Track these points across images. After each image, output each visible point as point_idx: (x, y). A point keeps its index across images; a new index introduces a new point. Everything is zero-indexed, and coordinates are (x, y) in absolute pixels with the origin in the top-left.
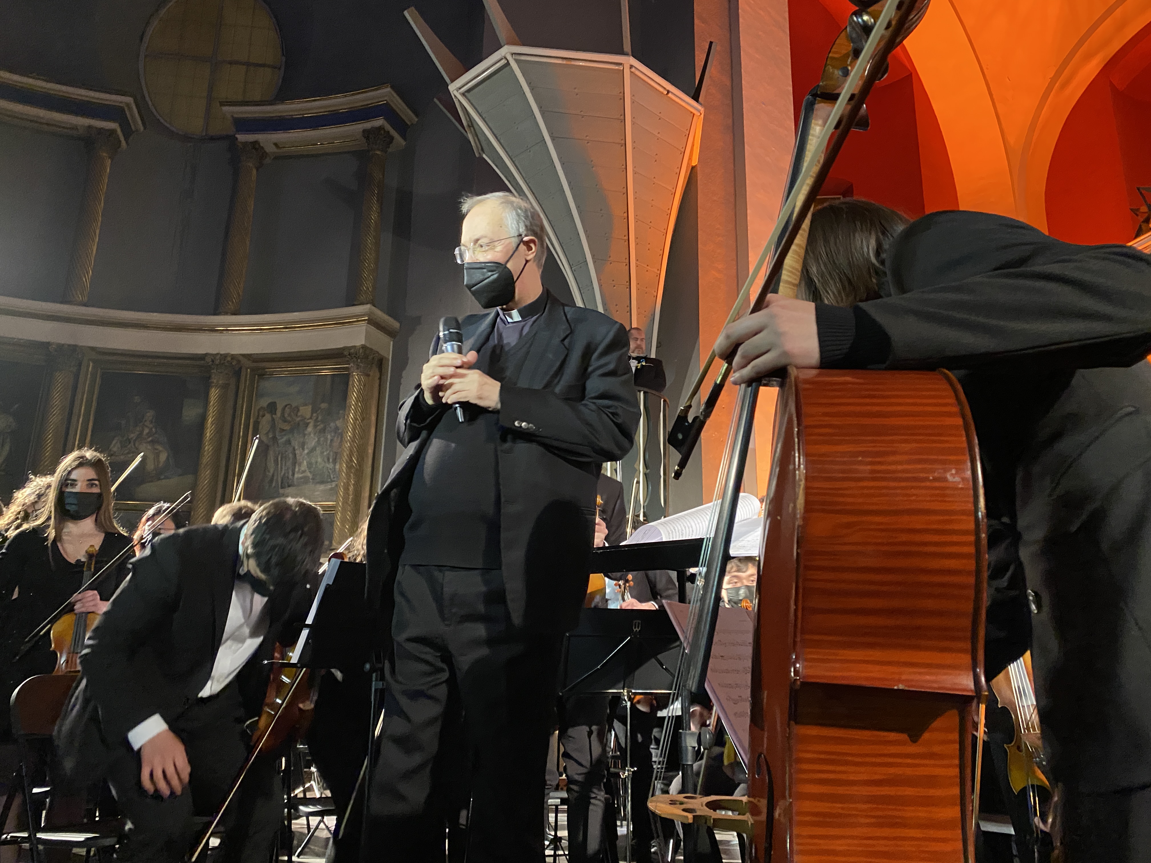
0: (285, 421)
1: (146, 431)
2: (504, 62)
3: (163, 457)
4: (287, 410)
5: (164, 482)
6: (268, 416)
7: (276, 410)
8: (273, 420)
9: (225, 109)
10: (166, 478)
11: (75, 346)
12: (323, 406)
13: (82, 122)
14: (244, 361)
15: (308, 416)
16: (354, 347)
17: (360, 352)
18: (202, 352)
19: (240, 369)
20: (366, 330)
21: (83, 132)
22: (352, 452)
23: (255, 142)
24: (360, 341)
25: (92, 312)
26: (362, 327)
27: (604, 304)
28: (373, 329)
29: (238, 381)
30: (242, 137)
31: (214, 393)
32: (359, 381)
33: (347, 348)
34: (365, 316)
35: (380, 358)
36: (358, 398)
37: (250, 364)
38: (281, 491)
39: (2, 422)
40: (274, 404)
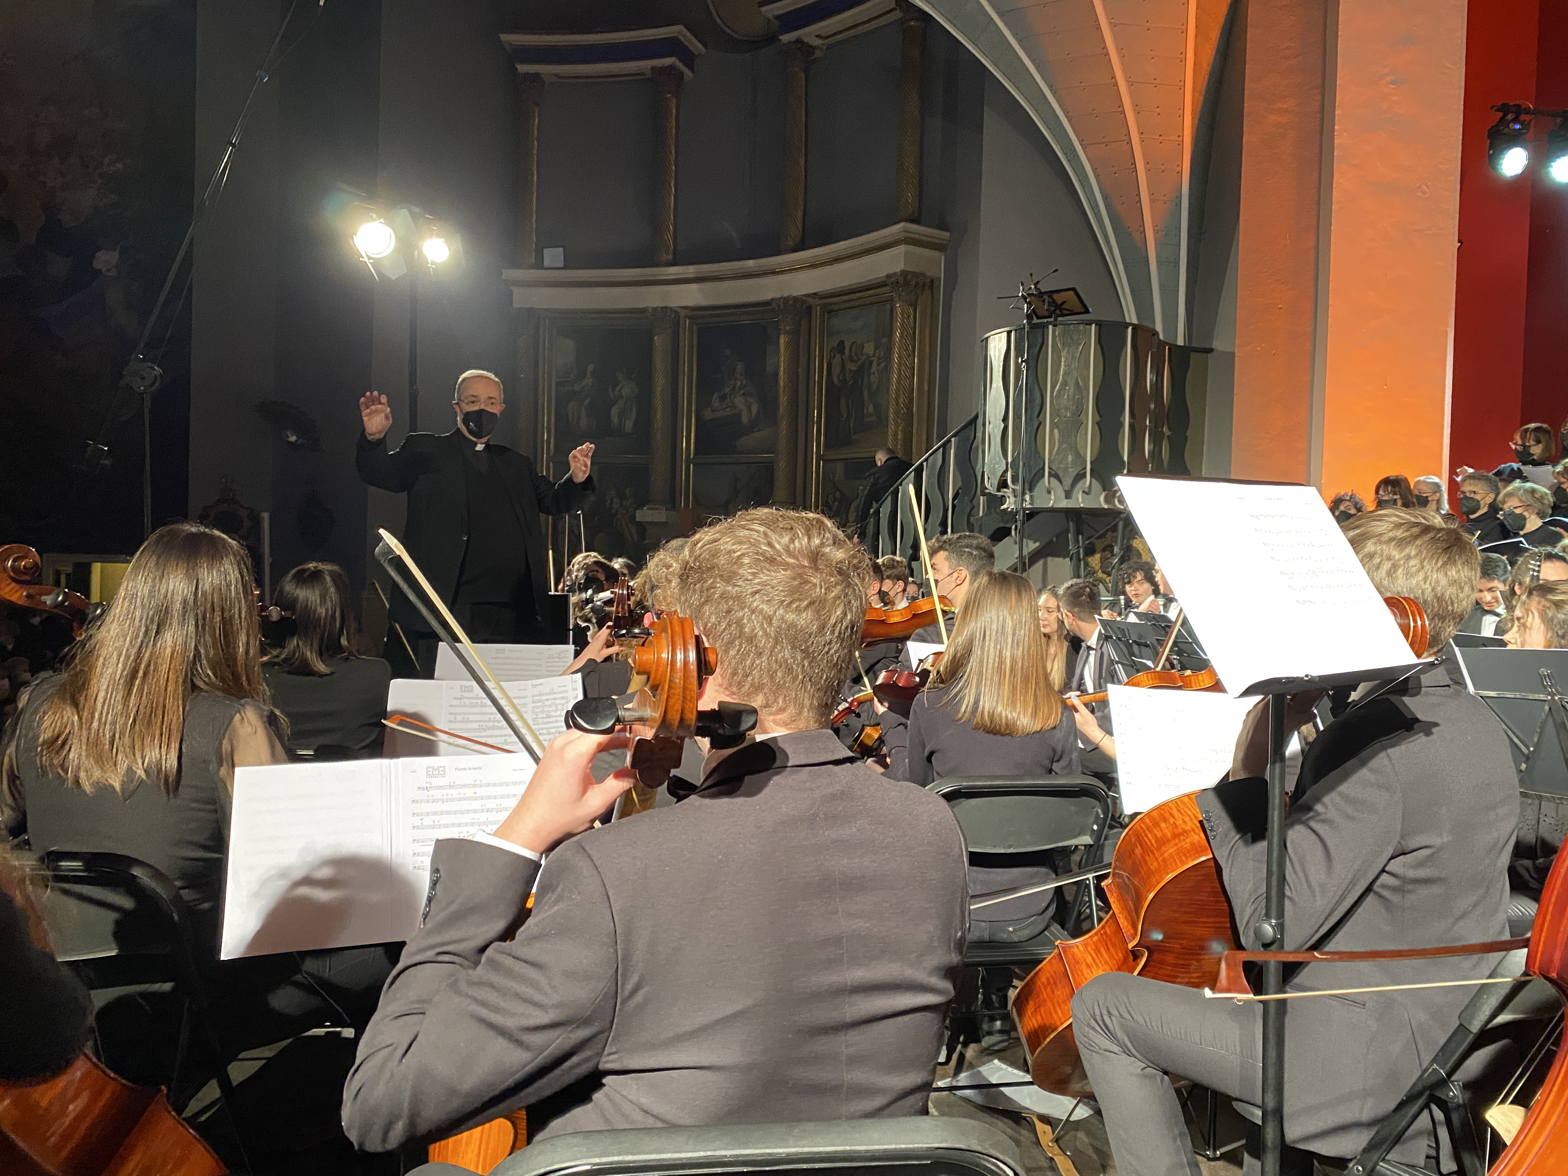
0: (852, 361)
1: (739, 384)
3: (755, 409)
4: (854, 348)
6: (838, 357)
7: (844, 348)
8: (843, 361)
9: (764, 9)
10: (759, 431)
11: (666, 308)
12: (884, 340)
13: (645, 65)
14: (811, 301)
15: (871, 354)
16: (895, 273)
17: (901, 279)
18: (768, 297)
19: (810, 308)
20: (907, 254)
21: (649, 74)
22: (898, 396)
23: (799, 41)
24: (899, 267)
25: (674, 271)
26: (902, 248)
27: (1105, 199)
28: (913, 248)
29: (810, 321)
30: (785, 38)
31: (782, 340)
32: (902, 313)
33: (888, 276)
34: (902, 236)
35: (928, 281)
36: (902, 334)
37: (817, 301)
38: (854, 437)
39: (627, 389)
40: (841, 344)
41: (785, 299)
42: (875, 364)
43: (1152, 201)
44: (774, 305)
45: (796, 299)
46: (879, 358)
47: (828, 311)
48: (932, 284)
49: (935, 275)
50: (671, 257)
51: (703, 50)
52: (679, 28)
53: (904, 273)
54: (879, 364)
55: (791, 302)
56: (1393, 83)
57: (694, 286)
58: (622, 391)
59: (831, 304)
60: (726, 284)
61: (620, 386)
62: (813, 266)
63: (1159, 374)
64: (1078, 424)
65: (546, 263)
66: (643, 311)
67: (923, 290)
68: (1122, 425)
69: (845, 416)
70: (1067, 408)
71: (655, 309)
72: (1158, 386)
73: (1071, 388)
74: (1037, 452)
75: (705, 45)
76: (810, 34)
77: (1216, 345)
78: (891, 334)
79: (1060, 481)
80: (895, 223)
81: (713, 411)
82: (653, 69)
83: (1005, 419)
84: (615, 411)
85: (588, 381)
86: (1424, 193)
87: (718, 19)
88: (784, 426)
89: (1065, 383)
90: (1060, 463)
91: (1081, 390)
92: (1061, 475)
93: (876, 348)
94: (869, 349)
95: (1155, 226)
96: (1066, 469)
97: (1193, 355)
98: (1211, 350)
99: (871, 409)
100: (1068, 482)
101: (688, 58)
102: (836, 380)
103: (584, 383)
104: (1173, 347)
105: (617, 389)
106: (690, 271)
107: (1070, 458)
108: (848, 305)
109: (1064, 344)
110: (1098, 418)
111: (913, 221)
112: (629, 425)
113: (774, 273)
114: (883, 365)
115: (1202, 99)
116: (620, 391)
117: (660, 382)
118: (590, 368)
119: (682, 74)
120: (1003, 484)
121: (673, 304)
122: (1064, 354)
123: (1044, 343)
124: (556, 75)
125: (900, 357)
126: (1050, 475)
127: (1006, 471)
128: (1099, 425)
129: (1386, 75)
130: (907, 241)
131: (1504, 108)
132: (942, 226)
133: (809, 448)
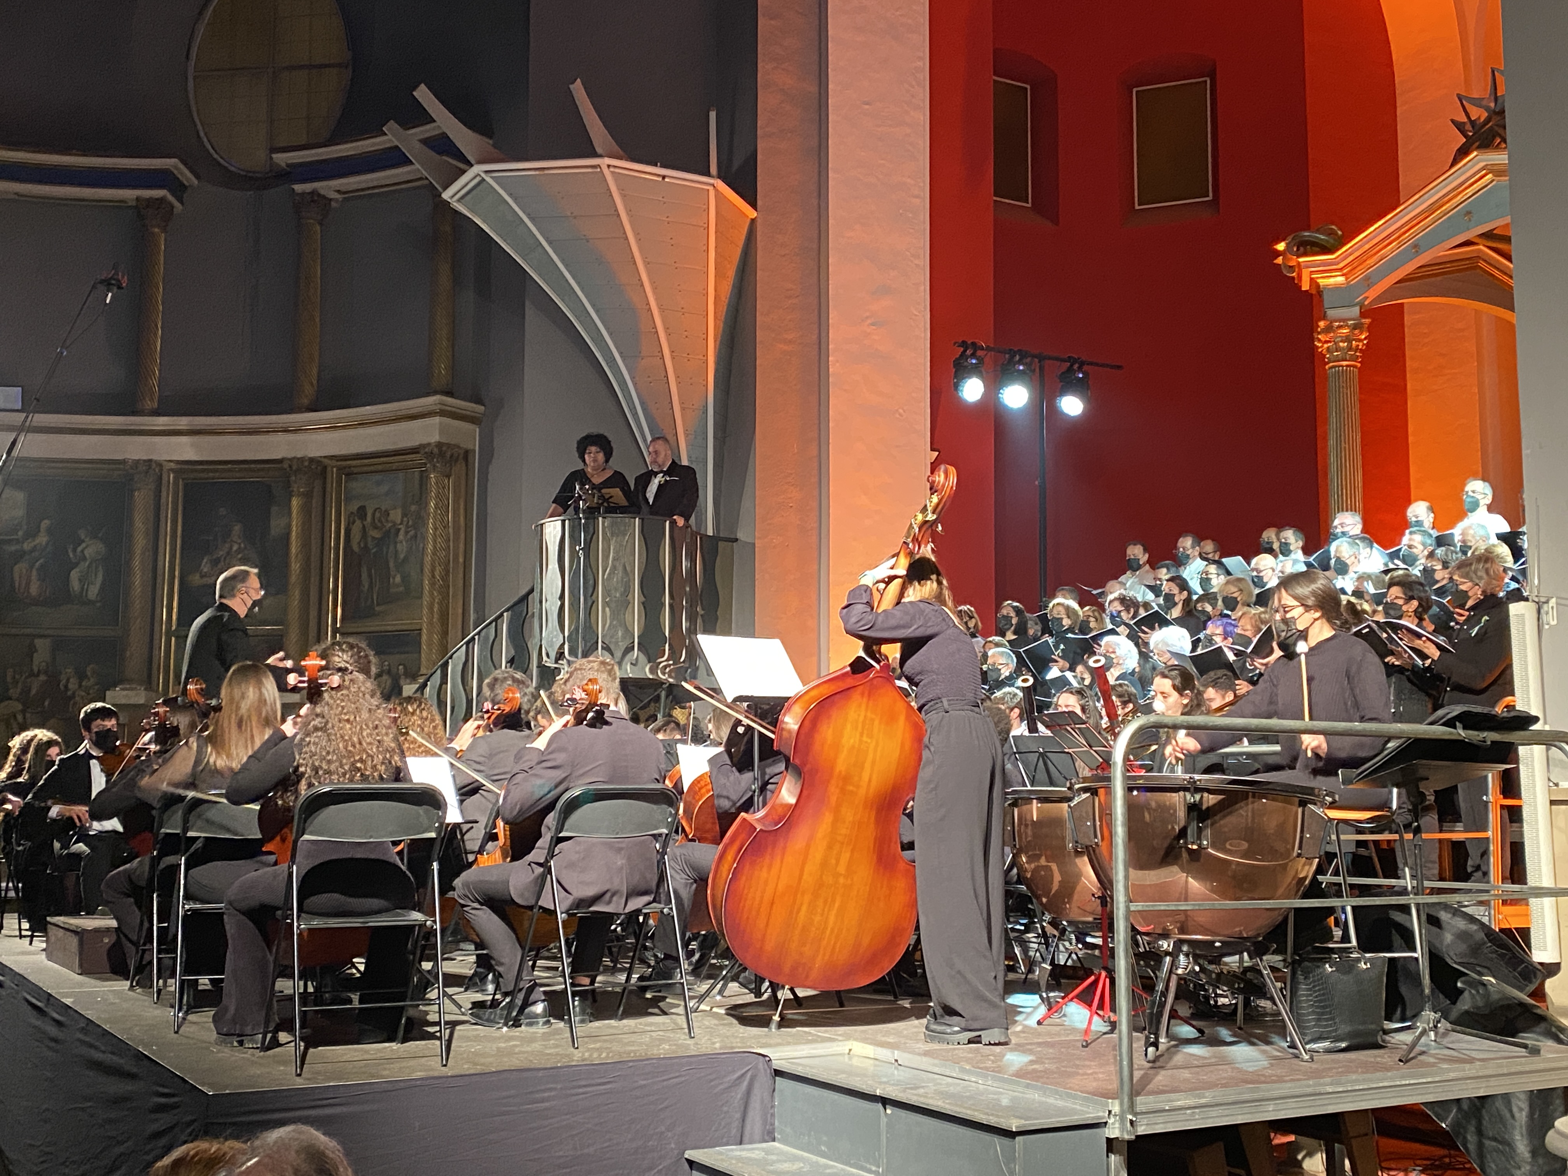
0: (376, 528)
1: (235, 548)
2: (478, 179)
4: (377, 515)
6: (358, 523)
7: (366, 515)
8: (364, 526)
9: (275, 155)
11: (150, 460)
12: (413, 508)
13: (131, 193)
14: (326, 461)
15: (399, 522)
16: (429, 444)
17: (436, 450)
18: (279, 457)
19: (326, 469)
20: (441, 424)
21: (132, 204)
23: (314, 193)
24: (434, 438)
25: (162, 422)
26: (437, 419)
27: (642, 404)
28: (448, 420)
29: (325, 483)
30: (298, 188)
31: (295, 502)
32: (436, 482)
33: (422, 446)
34: (437, 408)
35: (462, 452)
36: (437, 505)
37: (334, 463)
38: (377, 609)
39: (92, 549)
40: (363, 508)
41: (301, 460)
42: (402, 533)
43: (683, 409)
44: (286, 465)
45: (312, 460)
46: (407, 526)
47: (347, 475)
48: (467, 455)
49: (470, 447)
50: (156, 405)
51: (196, 182)
52: (174, 161)
53: (439, 445)
54: (407, 533)
55: (306, 464)
56: (873, 324)
57: (184, 439)
58: (86, 552)
59: (350, 467)
61: (84, 545)
62: (334, 428)
63: (693, 561)
64: (626, 603)
66: (124, 462)
67: (458, 461)
68: (664, 604)
69: (366, 587)
70: (616, 590)
71: (136, 461)
72: (692, 571)
73: (620, 572)
74: (591, 627)
75: (198, 177)
76: (328, 188)
77: (740, 535)
78: (423, 503)
79: (612, 655)
80: (428, 395)
81: (202, 577)
82: (139, 198)
83: (562, 597)
84: (74, 575)
85: (42, 539)
86: (900, 415)
87: (209, 147)
88: (296, 594)
89: (614, 568)
90: (612, 637)
91: (627, 574)
92: (612, 647)
93: (404, 515)
94: (396, 515)
95: (685, 431)
96: (617, 643)
97: (721, 544)
98: (737, 540)
99: (398, 579)
100: (618, 654)
101: (178, 188)
102: (355, 548)
103: (37, 541)
104: (704, 537)
105: (79, 549)
106: (183, 422)
107: (620, 633)
108: (372, 468)
109: (612, 535)
110: (643, 599)
111: (449, 393)
112: (93, 592)
113: (286, 431)
114: (412, 533)
115: (722, 325)
116: (82, 551)
117: (139, 544)
118: (45, 524)
119: (172, 207)
120: (560, 656)
121: (161, 456)
122: (613, 542)
123: (595, 532)
125: (436, 529)
126: (603, 648)
127: (564, 643)
128: (644, 604)
129: (867, 318)
130: (442, 413)
131: (964, 344)
132: (479, 401)
133: (323, 619)
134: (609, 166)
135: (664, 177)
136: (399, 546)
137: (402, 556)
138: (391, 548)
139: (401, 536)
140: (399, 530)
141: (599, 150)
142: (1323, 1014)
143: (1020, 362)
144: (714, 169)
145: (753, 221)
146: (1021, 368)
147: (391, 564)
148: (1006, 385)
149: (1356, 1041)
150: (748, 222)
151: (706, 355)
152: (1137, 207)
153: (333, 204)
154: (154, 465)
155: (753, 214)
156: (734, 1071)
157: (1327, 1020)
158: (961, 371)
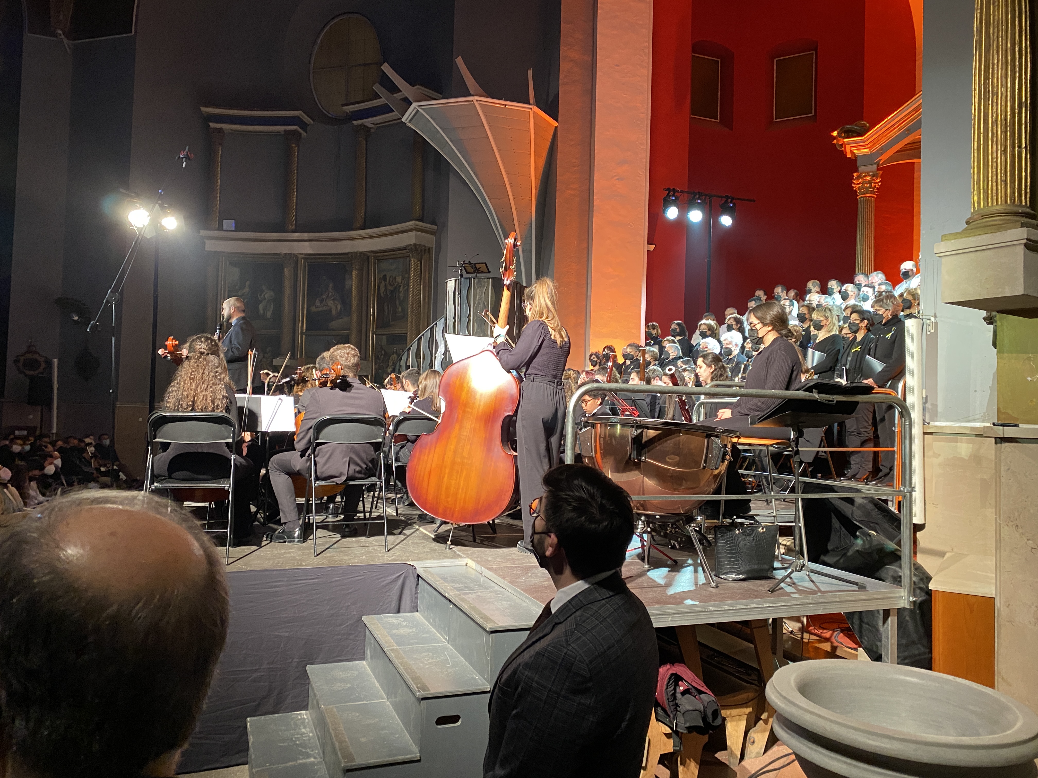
0: (390, 285)
1: (330, 294)
2: (415, 110)
3: (339, 307)
4: (391, 279)
5: (340, 320)
6: (383, 283)
7: (386, 278)
8: (386, 285)
9: (344, 107)
10: (341, 318)
11: (291, 254)
12: (407, 276)
13: (281, 129)
14: (369, 254)
15: (400, 282)
16: (411, 244)
17: (413, 248)
18: (347, 251)
19: (368, 257)
20: (416, 235)
21: (283, 133)
22: (412, 304)
23: (363, 125)
24: (413, 241)
25: (296, 235)
26: (413, 233)
27: (499, 222)
28: (419, 233)
29: (368, 264)
30: (355, 123)
31: (354, 273)
32: (414, 264)
33: (408, 246)
34: (414, 227)
35: (427, 248)
36: (414, 274)
37: (373, 254)
38: (391, 323)
39: (268, 294)
40: (385, 276)
41: (356, 253)
42: (402, 287)
43: (519, 225)
44: (350, 255)
45: (361, 253)
46: (403, 285)
47: (378, 260)
48: (428, 250)
49: (430, 246)
50: (293, 228)
51: (312, 122)
52: (300, 112)
53: (415, 245)
54: (404, 287)
55: (359, 255)
56: (618, 179)
57: (307, 243)
58: (266, 296)
59: (379, 256)
60: (324, 243)
61: (264, 293)
62: (370, 237)
65: (225, 227)
66: (280, 254)
67: (425, 253)
69: (386, 312)
71: (285, 254)
75: (313, 120)
76: (368, 122)
78: (409, 274)
80: (411, 220)
81: (316, 308)
82: (285, 131)
83: (454, 318)
84: (261, 306)
85: (246, 290)
86: (631, 226)
87: (320, 106)
88: (355, 317)
89: (479, 303)
93: (403, 279)
94: (399, 279)
95: (521, 235)
99: (400, 309)
101: (304, 126)
102: (382, 295)
103: (244, 291)
106: (306, 235)
108: (388, 257)
109: (478, 287)
111: (419, 220)
112: (269, 314)
113: (349, 239)
114: (406, 288)
115: (540, 181)
116: (264, 296)
117: (288, 291)
119: (301, 134)
121: (296, 252)
122: (478, 291)
123: (470, 285)
124: (231, 130)
125: (414, 285)
129: (615, 176)
130: (416, 230)
131: (669, 190)
132: (434, 223)
133: (368, 328)
134: (477, 100)
135: (506, 105)
136: (401, 294)
137: (402, 299)
138: (397, 294)
139: (401, 289)
140: (400, 286)
141: (472, 92)
142: (731, 558)
143: (699, 199)
144: (531, 101)
145: (556, 128)
146: (699, 201)
147: (397, 302)
148: (691, 211)
149: (750, 575)
150: (554, 128)
151: (531, 197)
152: (775, 120)
153: (372, 131)
154: (293, 256)
155: (556, 124)
156: (394, 574)
157: (734, 561)
158: (667, 203)
